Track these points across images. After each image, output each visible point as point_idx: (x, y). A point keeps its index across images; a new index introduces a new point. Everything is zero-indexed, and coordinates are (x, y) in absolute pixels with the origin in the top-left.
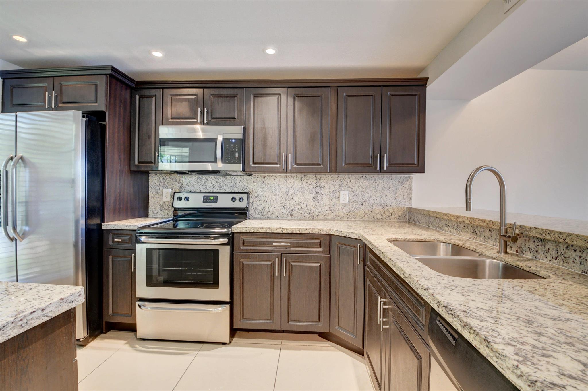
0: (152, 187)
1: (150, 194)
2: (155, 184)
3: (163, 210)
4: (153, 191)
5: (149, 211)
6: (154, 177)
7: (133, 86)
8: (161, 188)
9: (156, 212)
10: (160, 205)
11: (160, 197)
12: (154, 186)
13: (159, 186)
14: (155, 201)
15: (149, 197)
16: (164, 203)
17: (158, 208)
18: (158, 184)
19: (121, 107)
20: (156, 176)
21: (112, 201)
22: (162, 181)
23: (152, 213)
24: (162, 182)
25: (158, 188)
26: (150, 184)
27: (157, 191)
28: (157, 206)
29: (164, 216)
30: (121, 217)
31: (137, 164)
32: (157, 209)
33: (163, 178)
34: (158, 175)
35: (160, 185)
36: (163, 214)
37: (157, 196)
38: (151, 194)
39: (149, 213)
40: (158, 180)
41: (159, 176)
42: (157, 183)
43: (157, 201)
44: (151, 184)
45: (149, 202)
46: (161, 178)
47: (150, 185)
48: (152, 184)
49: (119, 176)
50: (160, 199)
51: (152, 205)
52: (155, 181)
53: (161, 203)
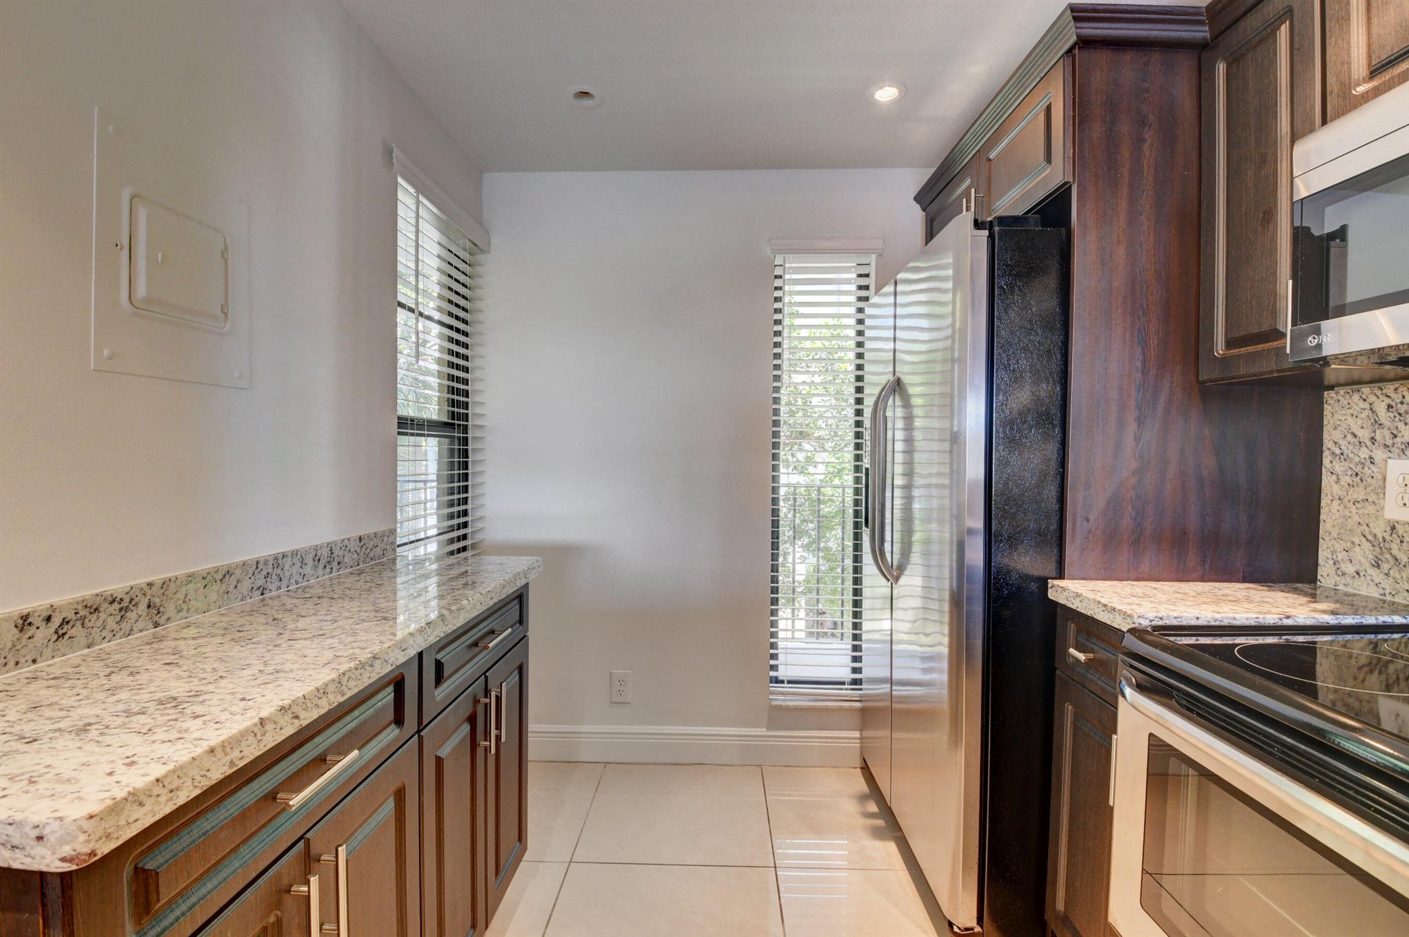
0: (1338, 451)
1: (1327, 481)
2: (1349, 437)
3: (1385, 567)
4: (1339, 467)
5: (1321, 561)
6: (1344, 402)
7: (1201, 33)
8: (1379, 454)
9: (1350, 569)
10: (1373, 541)
11: (1372, 498)
12: (1343, 443)
13: (1369, 444)
14: (1347, 518)
15: (1323, 496)
16: (1393, 528)
17: (1363, 554)
18: (1364, 435)
19: (1144, 141)
20: (1356, 397)
21: (1100, 502)
22: (1383, 421)
23: (1332, 572)
24: (1387, 423)
25: (1364, 453)
26: (1325, 435)
27: (1358, 469)
28: (1357, 541)
29: (1389, 598)
30: (1145, 567)
31: (1220, 349)
32: (1357, 554)
33: (1390, 407)
34: (1366, 390)
35: (1373, 439)
36: (1387, 584)
37: (1358, 493)
38: (1329, 486)
39: (1320, 571)
40: (1364, 415)
41: (1372, 398)
42: (1360, 433)
43: (1356, 519)
44: (1330, 436)
45: (1322, 517)
46: (1381, 408)
47: (1327, 443)
48: (1337, 435)
49: (1139, 408)
50: (1371, 509)
51: (1335, 534)
52: (1351, 421)
53: (1380, 530)
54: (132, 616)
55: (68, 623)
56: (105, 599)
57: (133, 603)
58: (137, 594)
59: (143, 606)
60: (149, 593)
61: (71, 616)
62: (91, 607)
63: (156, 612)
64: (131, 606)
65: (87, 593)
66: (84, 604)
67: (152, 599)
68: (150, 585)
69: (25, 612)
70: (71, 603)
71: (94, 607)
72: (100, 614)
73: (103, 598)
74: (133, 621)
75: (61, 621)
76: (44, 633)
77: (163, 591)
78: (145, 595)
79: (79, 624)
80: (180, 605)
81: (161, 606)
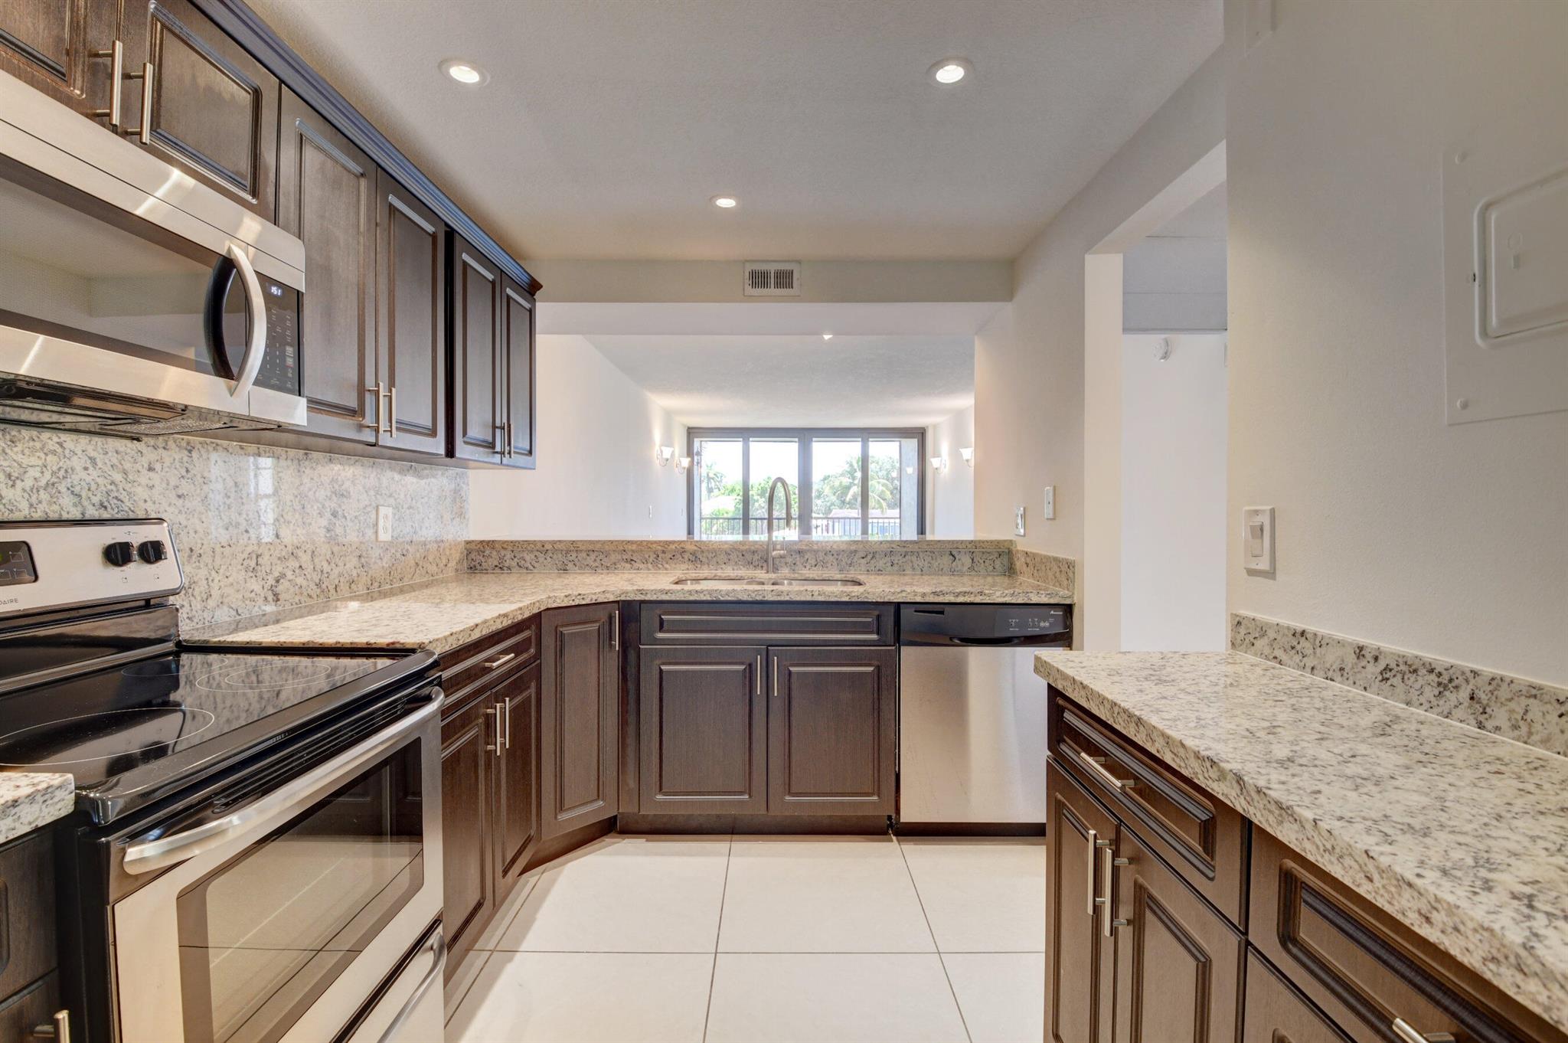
54: (1452, 697)
55: (1391, 670)
56: (1423, 664)
57: (1453, 684)
58: (1457, 675)
59: (1464, 694)
60: (1472, 682)
61: (1393, 665)
62: (1410, 666)
63: (1481, 710)
64: (1450, 686)
65: (1410, 651)
66: (1405, 660)
67: (1476, 691)
68: (1475, 673)
69: (1361, 644)
70: (1394, 654)
71: (1414, 667)
72: (1419, 678)
73: (1422, 662)
74: (1453, 704)
75: (1385, 666)
76: (1373, 670)
77: (1491, 688)
78: (1467, 681)
79: (1399, 676)
80: (1516, 720)
81: (1487, 705)
